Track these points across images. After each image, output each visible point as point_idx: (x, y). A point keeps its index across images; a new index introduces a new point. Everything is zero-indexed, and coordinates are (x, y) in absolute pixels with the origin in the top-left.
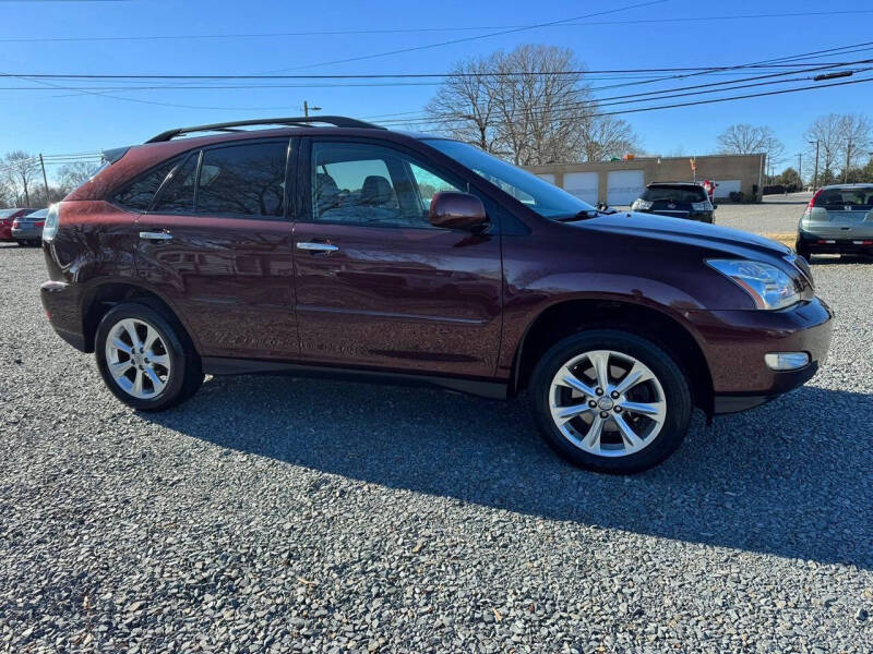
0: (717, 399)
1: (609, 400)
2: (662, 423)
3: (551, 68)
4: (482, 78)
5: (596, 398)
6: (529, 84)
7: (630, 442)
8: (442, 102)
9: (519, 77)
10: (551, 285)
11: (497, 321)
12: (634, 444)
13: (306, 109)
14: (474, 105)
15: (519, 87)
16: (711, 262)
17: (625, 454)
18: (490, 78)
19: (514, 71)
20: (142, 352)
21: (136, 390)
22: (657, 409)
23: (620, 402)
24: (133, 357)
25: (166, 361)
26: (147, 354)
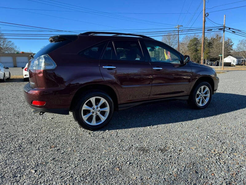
20: (97, 108)
21: (94, 123)
22: (209, 95)
23: (204, 95)
24: (93, 111)
25: (107, 109)
26: (99, 109)
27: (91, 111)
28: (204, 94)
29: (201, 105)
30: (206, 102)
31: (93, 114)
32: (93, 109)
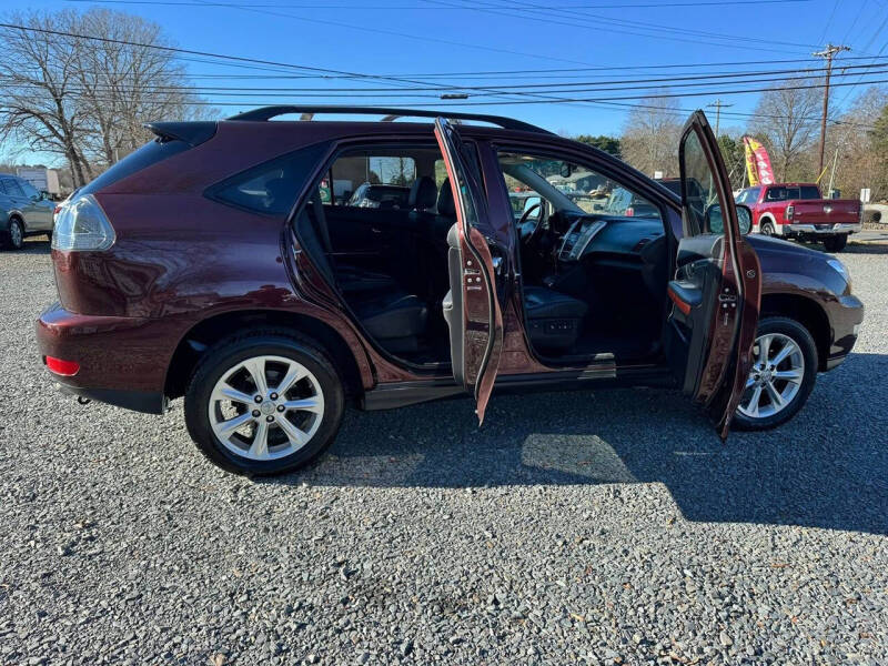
20: (274, 398)
21: (260, 451)
22: (797, 374)
23: (775, 373)
24: (257, 407)
25: (317, 405)
26: (282, 400)
27: (251, 408)
28: (773, 367)
29: (756, 415)
30: (783, 401)
31: (257, 419)
32: (257, 402)
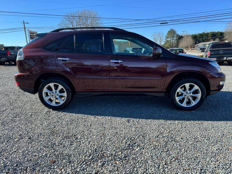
0: (211, 92)
1: (189, 94)
2: (200, 98)
3: (92, 16)
4: (74, 18)
5: (186, 94)
6: (87, 20)
7: (193, 103)
8: (63, 23)
9: (84, 18)
10: (178, 69)
11: (165, 78)
12: (194, 103)
13: (24, 23)
14: (72, 25)
15: (84, 21)
16: (210, 63)
17: (191, 106)
18: (76, 18)
19: (83, 16)
